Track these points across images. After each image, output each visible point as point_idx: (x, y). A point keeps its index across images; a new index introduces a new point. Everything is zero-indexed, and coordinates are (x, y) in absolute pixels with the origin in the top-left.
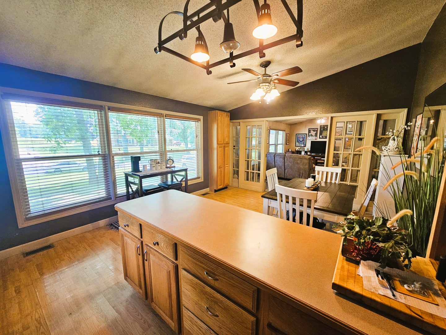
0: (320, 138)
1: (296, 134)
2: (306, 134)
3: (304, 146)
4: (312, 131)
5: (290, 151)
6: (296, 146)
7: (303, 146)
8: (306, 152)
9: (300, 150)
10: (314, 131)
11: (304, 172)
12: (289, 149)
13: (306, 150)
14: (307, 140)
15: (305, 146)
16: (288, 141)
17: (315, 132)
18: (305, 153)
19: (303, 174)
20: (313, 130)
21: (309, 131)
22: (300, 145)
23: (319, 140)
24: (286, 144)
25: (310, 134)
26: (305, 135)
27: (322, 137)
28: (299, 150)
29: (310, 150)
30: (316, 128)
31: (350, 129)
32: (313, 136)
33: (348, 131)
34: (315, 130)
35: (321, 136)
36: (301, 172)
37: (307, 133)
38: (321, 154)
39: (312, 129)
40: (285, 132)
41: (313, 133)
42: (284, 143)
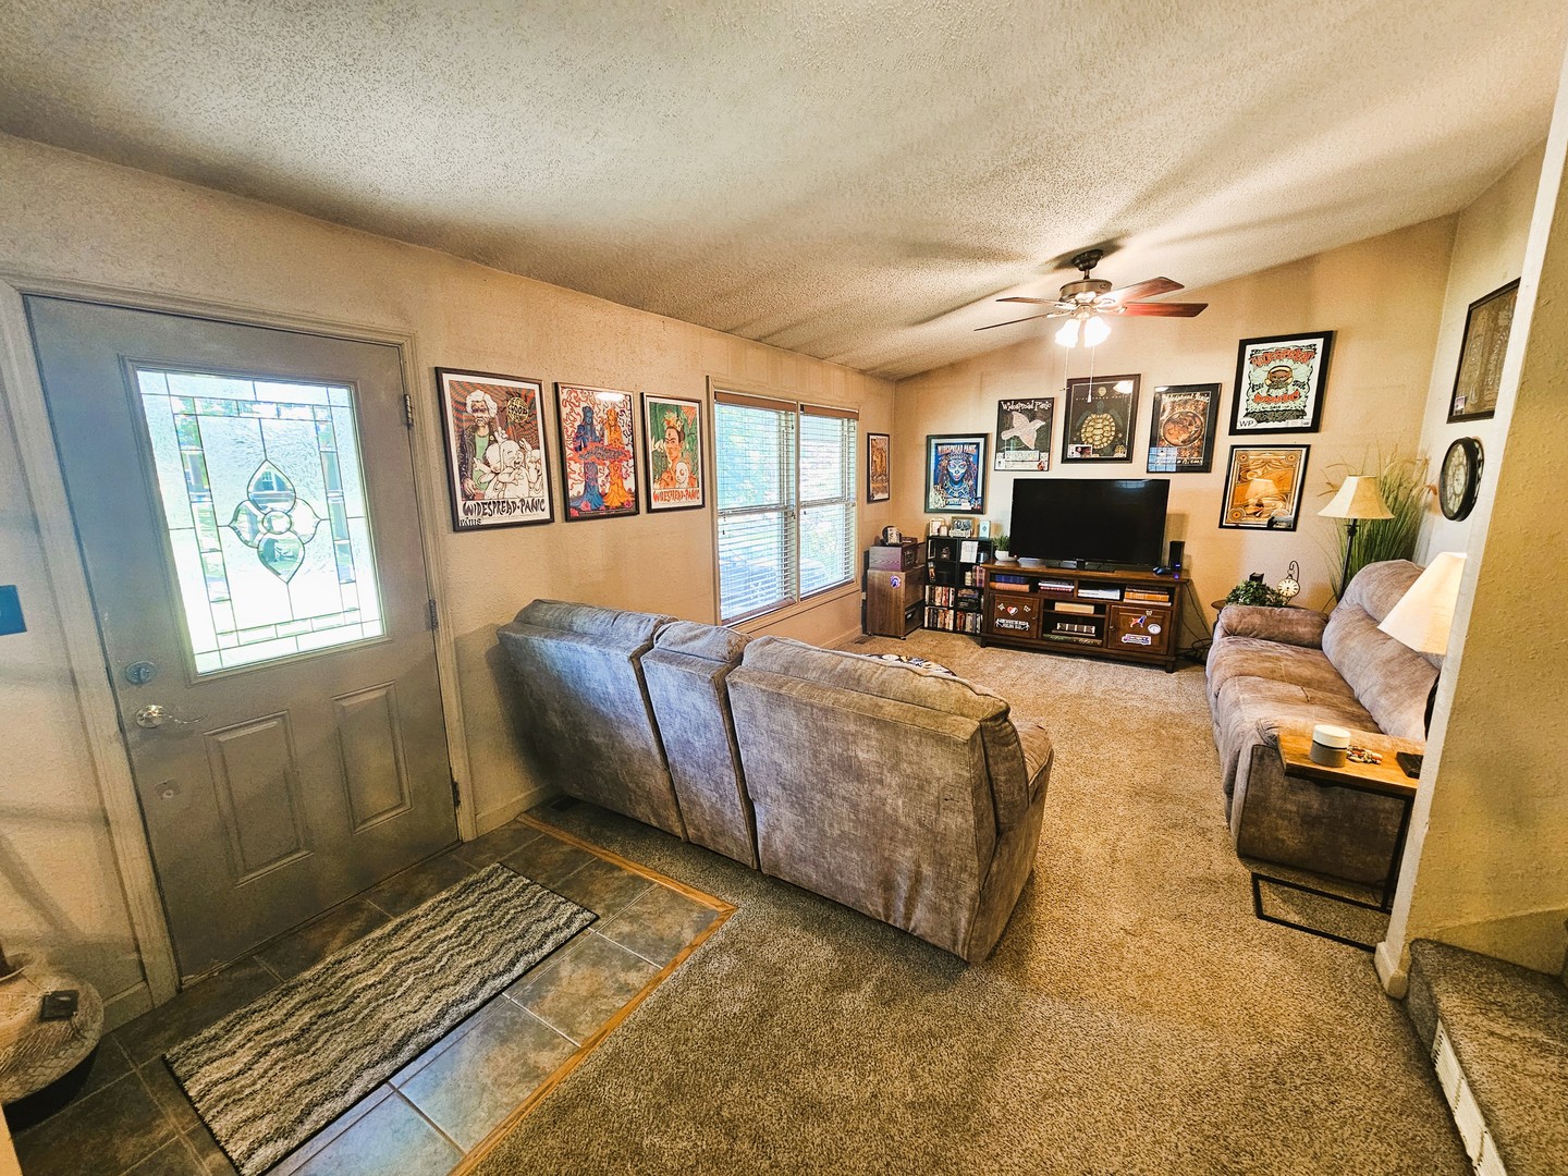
0: (1065, 460)
1: (929, 438)
2: (985, 436)
3: (973, 511)
4: (1019, 420)
5: (894, 539)
6: (927, 510)
7: (966, 506)
8: (986, 546)
9: (954, 533)
10: (1032, 416)
11: (927, 870)
12: (885, 531)
13: (984, 534)
14: (992, 475)
15: (981, 511)
16: (878, 477)
17: (1039, 423)
18: (979, 550)
19: (917, 879)
20: (1022, 411)
21: (1004, 419)
22: (951, 500)
23: (1060, 471)
24: (870, 500)
25: (1006, 436)
26: (981, 441)
27: (1077, 455)
28: (944, 533)
29: (1007, 533)
30: (1043, 400)
31: (1258, 399)
32: (1027, 448)
33: (1242, 412)
34: (1038, 410)
35: (1071, 448)
36: (905, 857)
37: (991, 427)
38: (1072, 564)
39: (1016, 402)
40: (854, 423)
41: (1025, 429)
42: (853, 490)
